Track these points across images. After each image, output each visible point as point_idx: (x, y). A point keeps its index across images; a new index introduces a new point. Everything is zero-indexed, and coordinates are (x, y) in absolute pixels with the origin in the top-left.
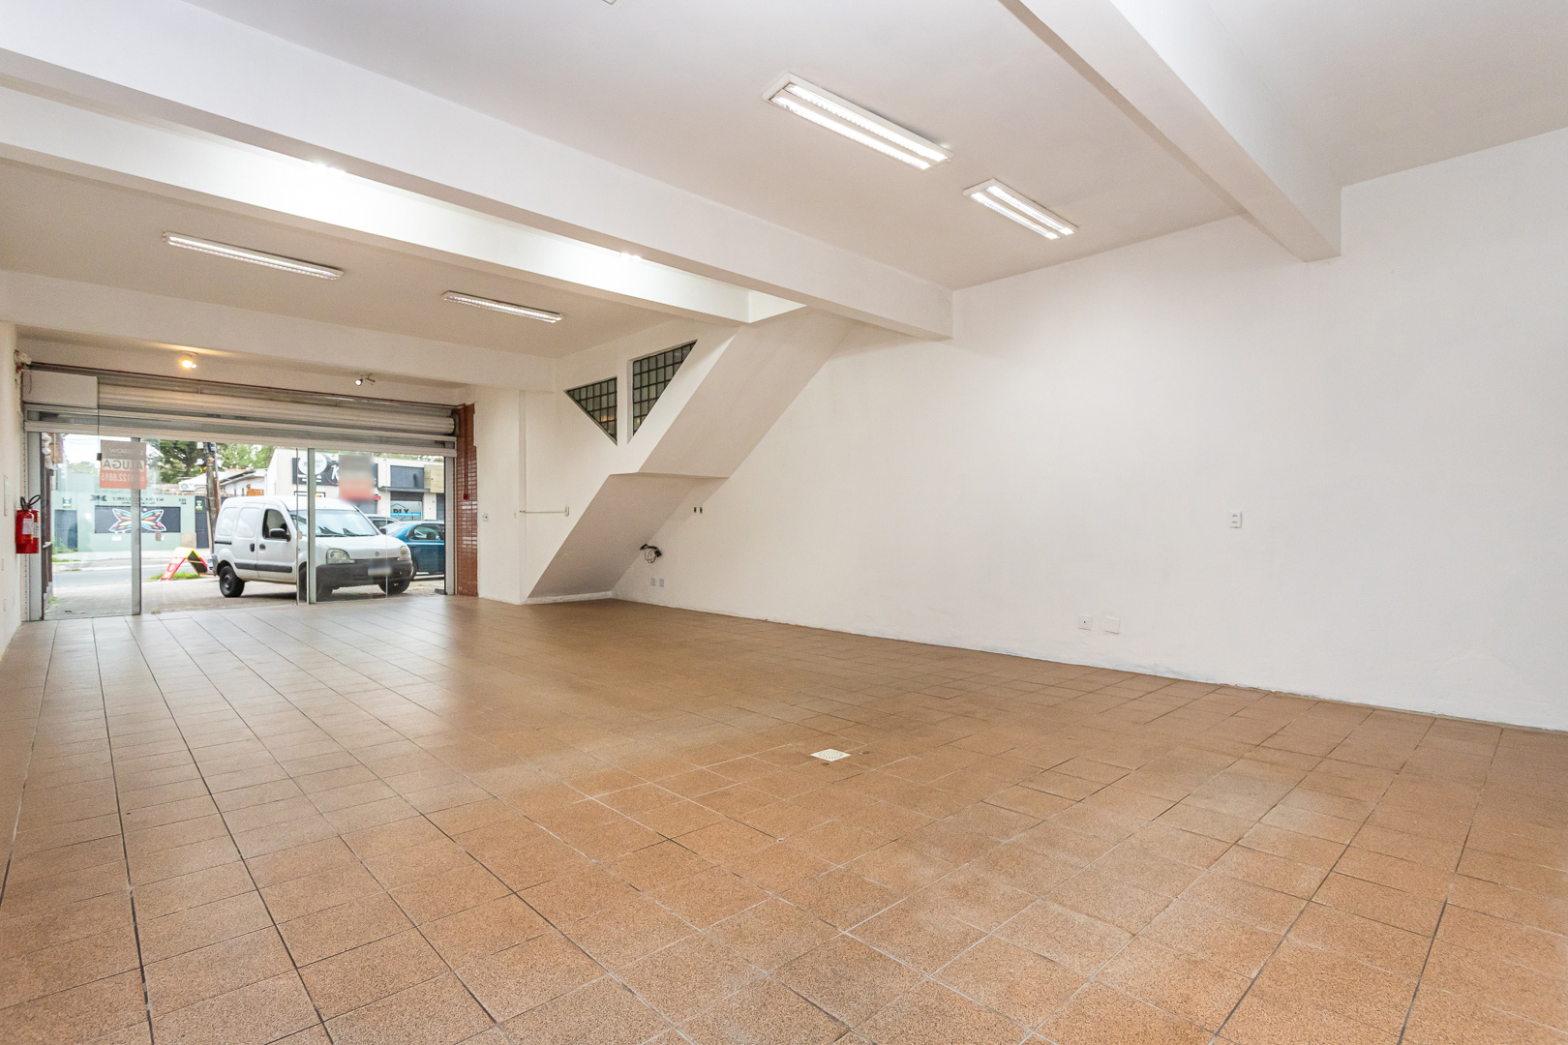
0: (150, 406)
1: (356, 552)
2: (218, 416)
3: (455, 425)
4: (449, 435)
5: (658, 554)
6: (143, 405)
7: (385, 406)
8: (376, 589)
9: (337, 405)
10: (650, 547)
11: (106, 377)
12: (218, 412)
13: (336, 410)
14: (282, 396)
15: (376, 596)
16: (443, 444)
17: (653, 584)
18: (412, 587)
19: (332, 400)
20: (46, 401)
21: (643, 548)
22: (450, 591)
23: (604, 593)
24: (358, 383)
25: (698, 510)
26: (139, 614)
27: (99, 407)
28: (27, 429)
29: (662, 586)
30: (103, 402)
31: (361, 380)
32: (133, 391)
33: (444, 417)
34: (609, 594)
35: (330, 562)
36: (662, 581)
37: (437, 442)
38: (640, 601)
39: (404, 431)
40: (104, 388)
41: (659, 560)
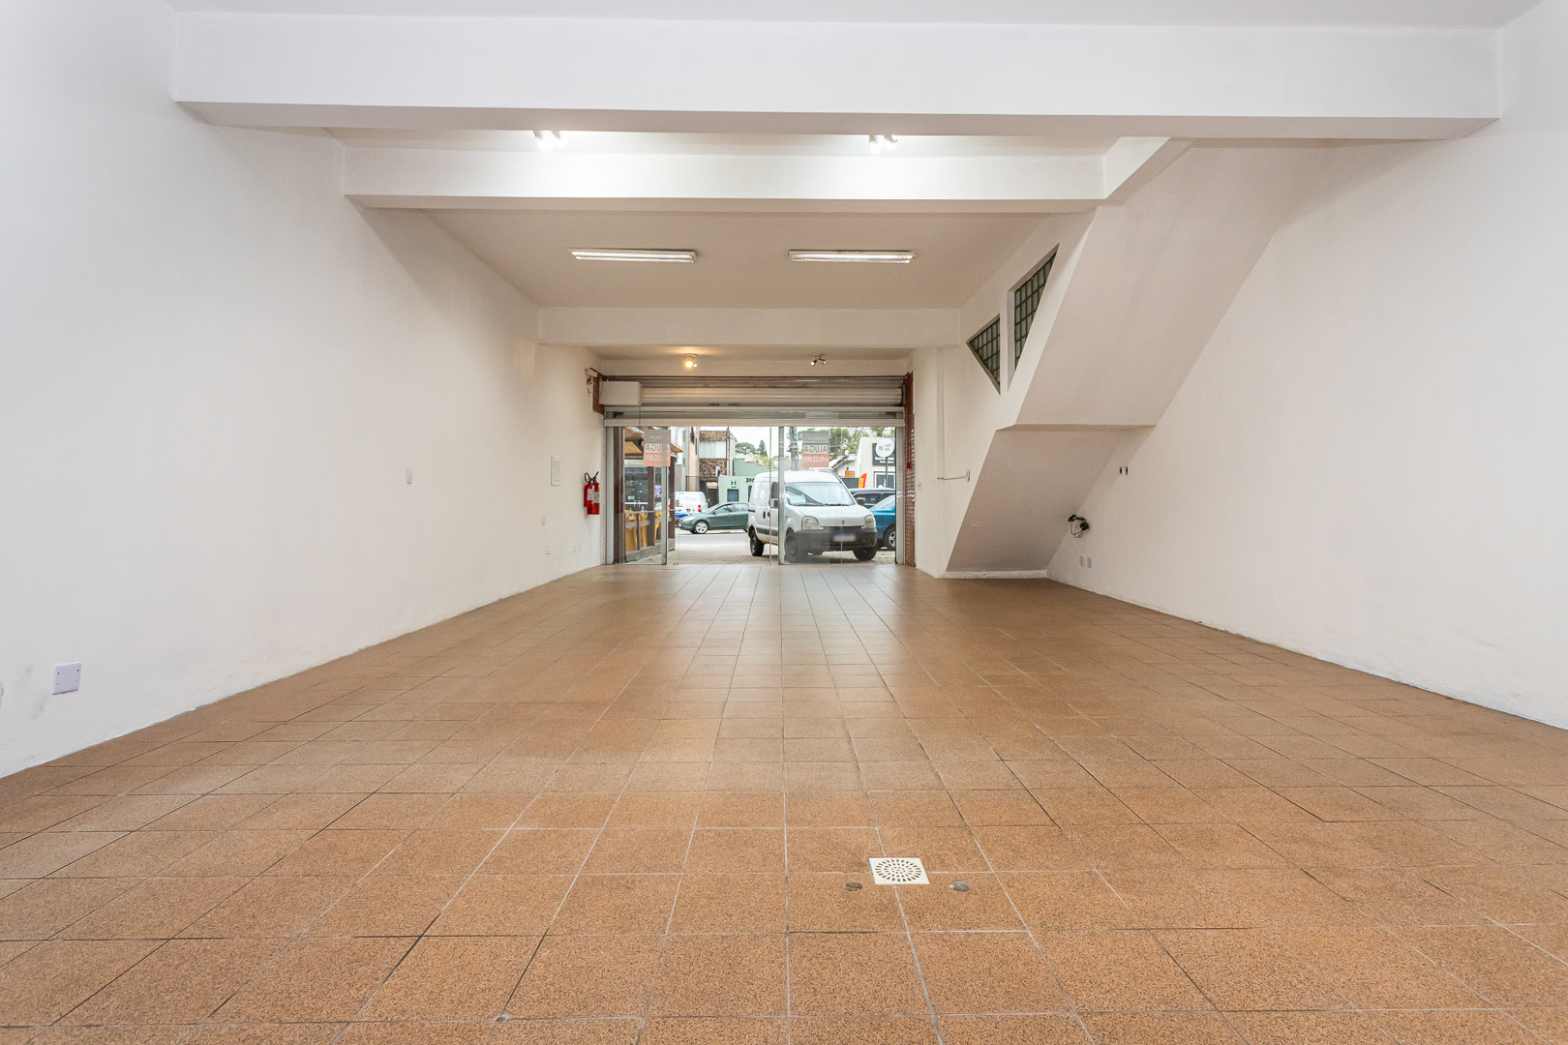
0: (673, 401)
1: (825, 520)
2: (718, 405)
3: (902, 395)
4: (896, 405)
5: (1085, 526)
6: (669, 401)
7: (840, 383)
8: (850, 555)
9: (804, 386)
10: (1077, 519)
11: (646, 382)
12: (717, 401)
13: (806, 391)
14: (762, 383)
15: (850, 561)
16: (893, 415)
17: (1082, 564)
18: (879, 554)
19: (799, 383)
20: (617, 403)
21: (1071, 519)
22: (899, 561)
23: (1036, 571)
24: (813, 363)
25: (1124, 471)
26: (665, 564)
27: (644, 405)
28: (606, 425)
29: (1090, 567)
30: (647, 401)
31: (815, 362)
32: (666, 391)
33: (894, 388)
34: (1043, 573)
35: (804, 528)
36: (1090, 560)
37: (888, 413)
38: (1071, 584)
39: (858, 405)
40: (647, 391)
41: (1088, 534)
